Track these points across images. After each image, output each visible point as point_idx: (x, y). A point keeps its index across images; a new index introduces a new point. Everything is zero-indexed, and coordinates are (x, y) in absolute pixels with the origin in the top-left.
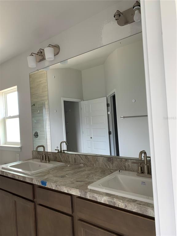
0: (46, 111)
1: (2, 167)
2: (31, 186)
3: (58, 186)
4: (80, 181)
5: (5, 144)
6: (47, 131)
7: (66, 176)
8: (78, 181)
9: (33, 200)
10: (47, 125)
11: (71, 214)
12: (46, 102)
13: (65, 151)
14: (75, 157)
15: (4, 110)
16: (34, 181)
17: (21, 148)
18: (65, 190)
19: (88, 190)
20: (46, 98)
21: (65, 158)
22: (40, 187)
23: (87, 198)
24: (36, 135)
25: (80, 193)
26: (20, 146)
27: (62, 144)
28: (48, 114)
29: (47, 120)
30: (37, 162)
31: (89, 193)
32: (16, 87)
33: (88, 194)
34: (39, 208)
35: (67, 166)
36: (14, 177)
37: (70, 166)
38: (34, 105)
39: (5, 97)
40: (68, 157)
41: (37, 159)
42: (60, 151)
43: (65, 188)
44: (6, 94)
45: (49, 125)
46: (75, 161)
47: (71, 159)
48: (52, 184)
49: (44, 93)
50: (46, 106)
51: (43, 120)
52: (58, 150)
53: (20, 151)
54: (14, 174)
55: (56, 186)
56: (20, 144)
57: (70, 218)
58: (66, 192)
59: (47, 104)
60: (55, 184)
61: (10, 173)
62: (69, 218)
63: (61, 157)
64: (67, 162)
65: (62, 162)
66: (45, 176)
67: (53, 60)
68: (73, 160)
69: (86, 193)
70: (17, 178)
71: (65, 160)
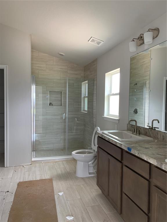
0: (146, 90)
1: (102, 132)
2: (120, 150)
3: (140, 154)
4: (160, 155)
5: (108, 116)
6: (145, 109)
7: (150, 148)
8: (158, 154)
9: (121, 161)
10: (147, 103)
11: (148, 179)
12: (147, 82)
13: (156, 128)
14: (164, 135)
15: (109, 88)
16: (122, 147)
17: (119, 120)
18: (145, 158)
19: (164, 162)
20: (148, 77)
21: (154, 134)
22: (127, 152)
23: (162, 168)
24: (136, 112)
25: (157, 163)
26: (118, 119)
27: (154, 122)
28: (148, 93)
29: (147, 98)
30: (130, 134)
31: (165, 165)
32: (119, 69)
33: (163, 165)
34: (125, 169)
35: (155, 141)
36: (109, 140)
37: (157, 142)
38: (136, 84)
39: (110, 78)
40: (157, 134)
41: (131, 131)
42: (151, 128)
43: (145, 157)
44: (112, 75)
45: (148, 103)
46: (163, 139)
47: (159, 136)
48: (136, 151)
49: (146, 73)
50: (147, 85)
51: (143, 99)
52: (150, 127)
53: (118, 122)
54: (109, 138)
55: (139, 153)
56: (118, 117)
57: (148, 182)
58: (146, 160)
59: (148, 84)
60: (138, 152)
61: (107, 137)
62: (146, 182)
63: (151, 133)
64: (155, 138)
65: (151, 137)
66: (132, 144)
67: (152, 43)
68: (162, 137)
69: (162, 164)
70: (111, 142)
71: (154, 136)
